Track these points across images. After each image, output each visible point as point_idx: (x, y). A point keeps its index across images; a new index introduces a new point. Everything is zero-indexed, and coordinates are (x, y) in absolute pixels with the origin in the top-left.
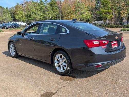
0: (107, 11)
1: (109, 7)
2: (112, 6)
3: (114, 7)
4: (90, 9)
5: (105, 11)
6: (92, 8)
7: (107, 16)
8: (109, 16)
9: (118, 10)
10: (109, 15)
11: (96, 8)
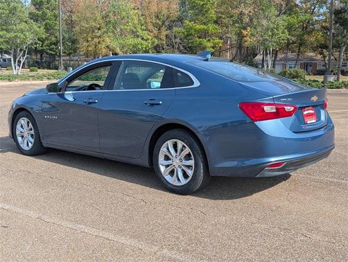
0: (206, 27)
1: (211, 15)
2: (220, 15)
3: (223, 16)
4: (163, 22)
5: (198, 27)
6: (168, 17)
7: (204, 41)
8: (209, 45)
9: (237, 25)
10: (209, 40)
11: (180, 20)
